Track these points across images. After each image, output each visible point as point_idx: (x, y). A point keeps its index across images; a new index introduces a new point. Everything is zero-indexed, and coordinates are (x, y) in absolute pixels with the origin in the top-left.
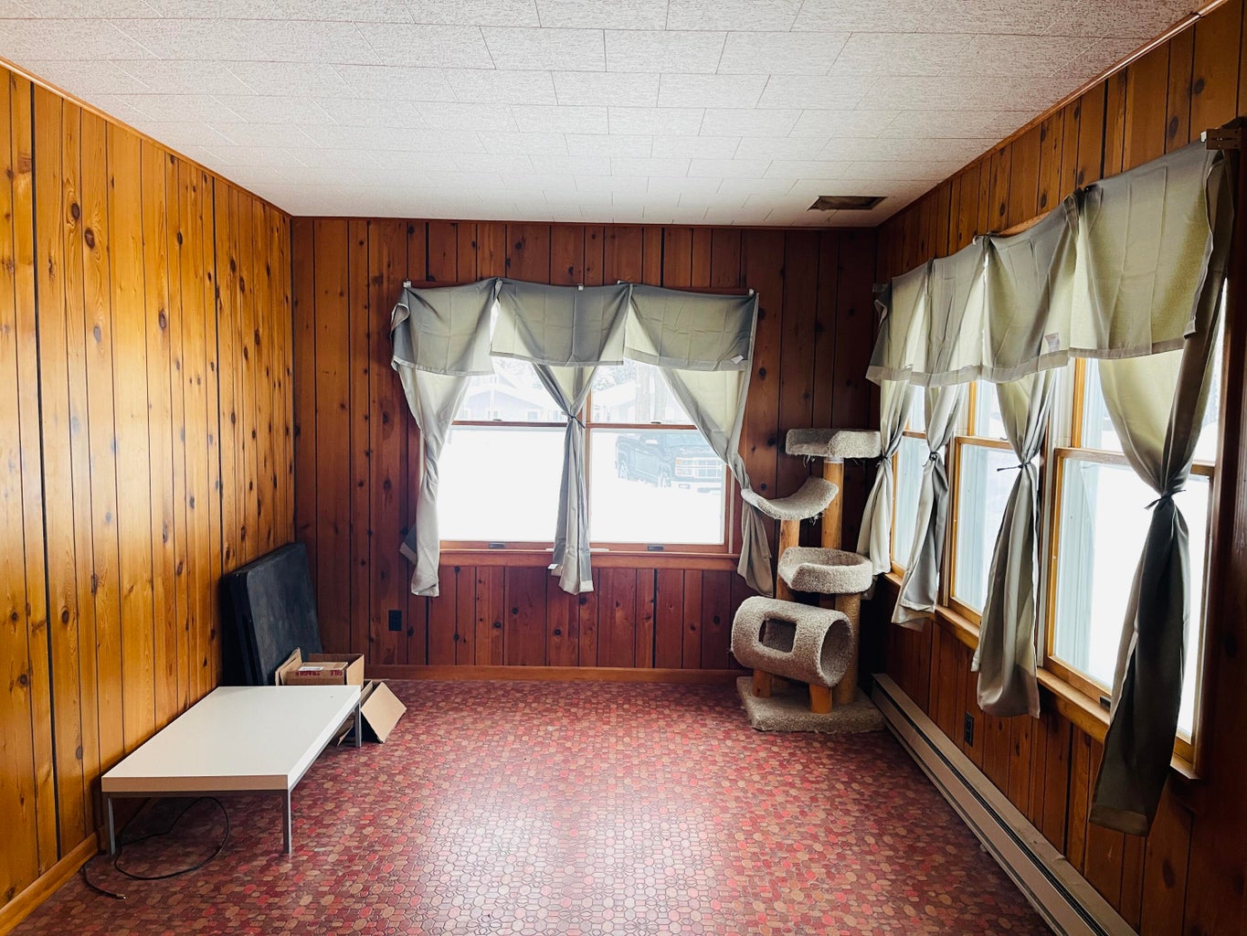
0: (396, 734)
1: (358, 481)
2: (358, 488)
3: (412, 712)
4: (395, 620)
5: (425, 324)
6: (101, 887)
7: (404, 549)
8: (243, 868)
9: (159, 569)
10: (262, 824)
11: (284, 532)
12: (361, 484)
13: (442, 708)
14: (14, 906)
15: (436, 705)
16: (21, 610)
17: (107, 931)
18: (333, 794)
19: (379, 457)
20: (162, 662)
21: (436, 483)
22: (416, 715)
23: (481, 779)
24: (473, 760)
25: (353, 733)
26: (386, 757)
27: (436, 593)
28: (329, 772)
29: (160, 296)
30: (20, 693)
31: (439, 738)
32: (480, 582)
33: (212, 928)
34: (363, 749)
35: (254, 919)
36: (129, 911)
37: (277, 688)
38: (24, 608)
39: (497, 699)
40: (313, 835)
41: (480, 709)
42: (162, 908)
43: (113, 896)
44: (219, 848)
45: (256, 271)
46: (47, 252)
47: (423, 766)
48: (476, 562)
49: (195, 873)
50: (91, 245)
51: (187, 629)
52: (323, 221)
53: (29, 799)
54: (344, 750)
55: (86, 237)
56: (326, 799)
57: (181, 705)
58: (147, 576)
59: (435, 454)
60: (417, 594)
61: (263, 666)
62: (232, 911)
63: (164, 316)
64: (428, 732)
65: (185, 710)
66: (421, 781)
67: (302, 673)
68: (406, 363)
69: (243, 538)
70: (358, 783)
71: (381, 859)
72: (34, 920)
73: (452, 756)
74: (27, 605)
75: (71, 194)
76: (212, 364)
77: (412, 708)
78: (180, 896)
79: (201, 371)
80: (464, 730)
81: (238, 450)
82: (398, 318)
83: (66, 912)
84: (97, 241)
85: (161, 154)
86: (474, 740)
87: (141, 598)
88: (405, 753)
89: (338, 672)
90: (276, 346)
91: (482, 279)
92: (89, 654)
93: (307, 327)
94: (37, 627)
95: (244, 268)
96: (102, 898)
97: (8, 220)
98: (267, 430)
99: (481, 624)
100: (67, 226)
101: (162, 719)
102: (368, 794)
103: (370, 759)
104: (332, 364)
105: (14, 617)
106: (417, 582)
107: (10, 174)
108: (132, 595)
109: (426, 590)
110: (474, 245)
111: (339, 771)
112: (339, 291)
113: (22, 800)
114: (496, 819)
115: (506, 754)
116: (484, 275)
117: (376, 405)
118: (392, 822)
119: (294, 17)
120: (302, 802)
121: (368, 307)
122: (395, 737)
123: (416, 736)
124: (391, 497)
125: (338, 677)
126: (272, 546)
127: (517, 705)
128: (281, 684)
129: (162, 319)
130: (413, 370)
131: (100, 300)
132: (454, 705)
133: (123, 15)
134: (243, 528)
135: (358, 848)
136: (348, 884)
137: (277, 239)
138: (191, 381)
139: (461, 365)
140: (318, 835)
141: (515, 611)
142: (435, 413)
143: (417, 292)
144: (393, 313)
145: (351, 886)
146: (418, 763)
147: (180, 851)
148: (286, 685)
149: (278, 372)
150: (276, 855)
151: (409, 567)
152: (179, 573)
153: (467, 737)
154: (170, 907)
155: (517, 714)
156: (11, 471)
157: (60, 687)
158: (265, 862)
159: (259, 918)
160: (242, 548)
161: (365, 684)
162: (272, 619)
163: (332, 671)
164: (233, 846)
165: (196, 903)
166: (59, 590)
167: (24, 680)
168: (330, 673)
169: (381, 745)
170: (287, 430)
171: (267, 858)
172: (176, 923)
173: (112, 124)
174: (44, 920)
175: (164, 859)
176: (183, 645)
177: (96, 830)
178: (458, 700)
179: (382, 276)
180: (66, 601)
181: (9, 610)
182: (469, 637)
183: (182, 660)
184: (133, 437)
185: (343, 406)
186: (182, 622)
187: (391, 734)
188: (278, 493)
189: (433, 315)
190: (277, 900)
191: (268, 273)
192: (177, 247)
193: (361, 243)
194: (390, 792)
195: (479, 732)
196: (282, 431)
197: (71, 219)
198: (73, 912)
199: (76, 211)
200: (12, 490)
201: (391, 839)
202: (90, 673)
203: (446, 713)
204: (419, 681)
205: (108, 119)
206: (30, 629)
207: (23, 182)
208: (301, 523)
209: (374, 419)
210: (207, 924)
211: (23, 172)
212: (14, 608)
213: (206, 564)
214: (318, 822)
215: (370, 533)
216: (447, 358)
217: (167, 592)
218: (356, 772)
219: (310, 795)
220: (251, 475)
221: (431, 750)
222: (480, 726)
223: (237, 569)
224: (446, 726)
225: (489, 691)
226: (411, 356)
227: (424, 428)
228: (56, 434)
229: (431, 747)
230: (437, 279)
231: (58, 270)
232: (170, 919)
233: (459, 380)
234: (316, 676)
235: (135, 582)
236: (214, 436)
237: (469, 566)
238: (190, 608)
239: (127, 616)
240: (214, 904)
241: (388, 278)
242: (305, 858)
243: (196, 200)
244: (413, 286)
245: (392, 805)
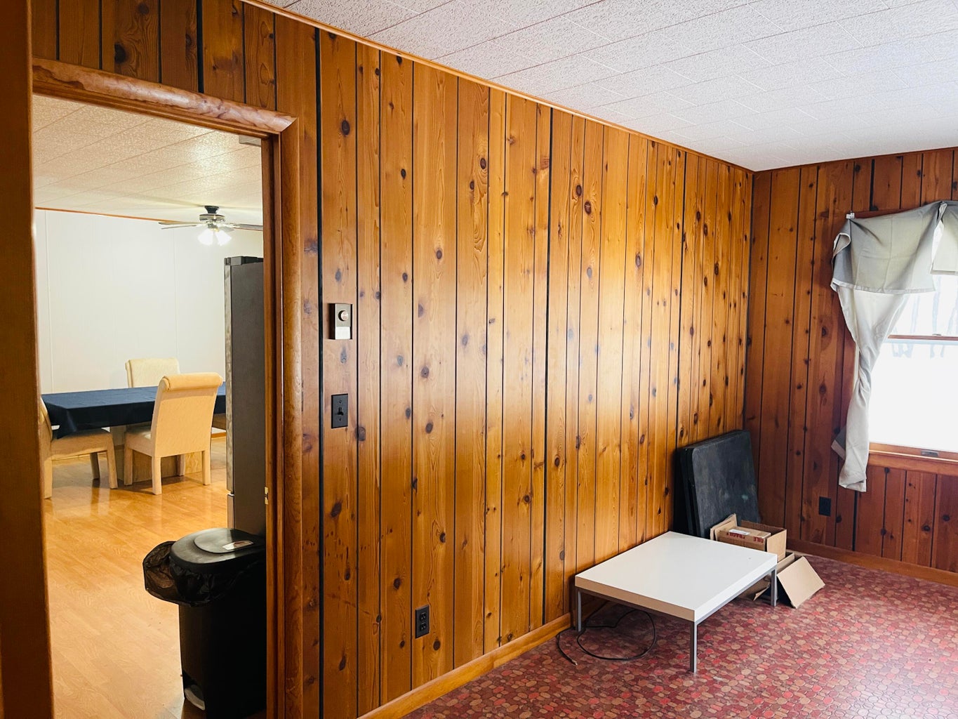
0: (810, 604)
1: (797, 384)
2: (797, 390)
3: (830, 588)
4: (825, 506)
5: (866, 249)
6: (565, 652)
7: (835, 446)
8: (658, 671)
9: (626, 438)
10: (681, 643)
11: (732, 421)
12: (800, 387)
13: (860, 592)
14: (511, 646)
15: (855, 587)
16: (528, 453)
17: (559, 683)
18: (742, 638)
19: (816, 366)
20: (625, 505)
21: (869, 391)
22: (832, 592)
23: (879, 666)
24: (876, 646)
25: (769, 592)
26: (795, 621)
27: (863, 488)
28: (743, 619)
29: (638, 243)
30: (524, 507)
31: (849, 618)
32: (910, 485)
33: (624, 708)
34: (777, 608)
35: (655, 714)
36: (576, 675)
37: (711, 541)
38: (530, 452)
39: (918, 598)
40: (716, 665)
41: (897, 602)
42: (597, 681)
43: (570, 660)
44: (646, 650)
45: (718, 219)
46: (557, 220)
47: (826, 638)
48: (907, 466)
49: (625, 662)
50: (589, 212)
51: (646, 484)
52: (780, 172)
53: (526, 577)
54: (761, 606)
55: (585, 207)
56: (734, 640)
57: (639, 539)
58: (616, 441)
59: (869, 365)
60: (845, 486)
61: (701, 523)
62: (641, 701)
63: (639, 257)
64: (839, 610)
65: (642, 542)
66: (820, 651)
67: (732, 534)
68: (845, 284)
69: (695, 422)
70: (764, 635)
71: (766, 705)
72: (521, 659)
73: (857, 637)
74: (532, 450)
75: (577, 179)
76: (676, 290)
77: (831, 586)
78: (610, 676)
79: (667, 296)
80: (875, 617)
81: (695, 355)
82: (840, 245)
83: (540, 661)
84: (593, 210)
85: (645, 142)
86: (883, 629)
87: (612, 455)
88: (812, 623)
89: (760, 540)
90: (733, 275)
91: (926, 203)
92: (573, 489)
93: (761, 259)
94: (537, 466)
95: (708, 217)
96: (563, 659)
97: (532, 201)
98: (722, 340)
99: (909, 524)
100: (573, 201)
101: (624, 545)
102: (770, 648)
103: (780, 619)
104: (780, 288)
105: (523, 457)
106: (845, 476)
107: (535, 171)
108: (605, 453)
109: (854, 484)
110: (920, 173)
111: (751, 621)
112: (789, 227)
113: (521, 578)
114: (882, 706)
115: (910, 650)
116: (928, 200)
117: (816, 321)
118: (784, 677)
119: (702, 14)
120: (715, 636)
121: (814, 239)
122: (807, 606)
123: (828, 611)
124: (826, 400)
125: (760, 543)
126: (721, 430)
127: (937, 607)
128: (715, 539)
129: (638, 259)
130: (852, 291)
131: (593, 249)
132: (873, 593)
133: (588, 47)
134: (696, 415)
135: (749, 689)
136: (732, 714)
137: (739, 192)
138: (658, 304)
139: (899, 283)
140: (720, 667)
141: (946, 518)
142: (871, 327)
143: (861, 222)
144: (835, 242)
145: (733, 717)
146: (822, 634)
147: (621, 643)
148: (719, 541)
149: (734, 295)
150: (685, 671)
151: (840, 461)
152: (642, 443)
153: (877, 625)
154: (602, 681)
155: (935, 615)
156: (526, 363)
157: (552, 508)
158: (674, 673)
159: (658, 714)
160: (694, 430)
161: (787, 555)
162: (712, 487)
163: (755, 538)
164: (656, 653)
165: (619, 685)
166: (554, 442)
167: (527, 499)
168: (753, 539)
169: (794, 610)
170: (740, 341)
171: (677, 670)
172: (602, 695)
173: (608, 127)
174: (527, 662)
175: (609, 645)
176: (642, 496)
177: (570, 611)
178: (878, 589)
179: (828, 211)
180: (558, 451)
181: (520, 453)
182: (897, 534)
183: (641, 506)
184: (611, 343)
185: (787, 322)
186: (642, 478)
187: (805, 603)
188: (729, 390)
189: (874, 240)
190: (675, 705)
191: (730, 219)
192: (653, 207)
193: (811, 186)
194: (790, 651)
195: (890, 623)
196: (735, 342)
197: (575, 195)
198: (544, 663)
199: (579, 190)
200: (526, 375)
201: (779, 691)
202: (572, 503)
203: (862, 597)
204: (845, 564)
205: (605, 124)
206: (533, 466)
207: (543, 175)
208: (748, 415)
209: (814, 334)
210: (622, 704)
211: (543, 169)
212: (523, 451)
213: (664, 438)
214: (723, 656)
215: (805, 429)
216: (885, 278)
217: (631, 455)
218: (765, 626)
219: (722, 633)
220: (705, 375)
221: (838, 627)
222: (893, 618)
223: (688, 445)
224: (858, 609)
225: (911, 588)
226: (850, 277)
227: (859, 341)
228: (557, 339)
229: (838, 624)
230: (879, 209)
231: (564, 231)
232: (599, 690)
233: (897, 297)
234: (743, 540)
235: (608, 445)
236: (675, 343)
237: (899, 469)
238: (649, 468)
239: (600, 468)
240: (631, 691)
241: (834, 211)
242: (705, 681)
243: (670, 172)
244: (856, 217)
245: (788, 663)
